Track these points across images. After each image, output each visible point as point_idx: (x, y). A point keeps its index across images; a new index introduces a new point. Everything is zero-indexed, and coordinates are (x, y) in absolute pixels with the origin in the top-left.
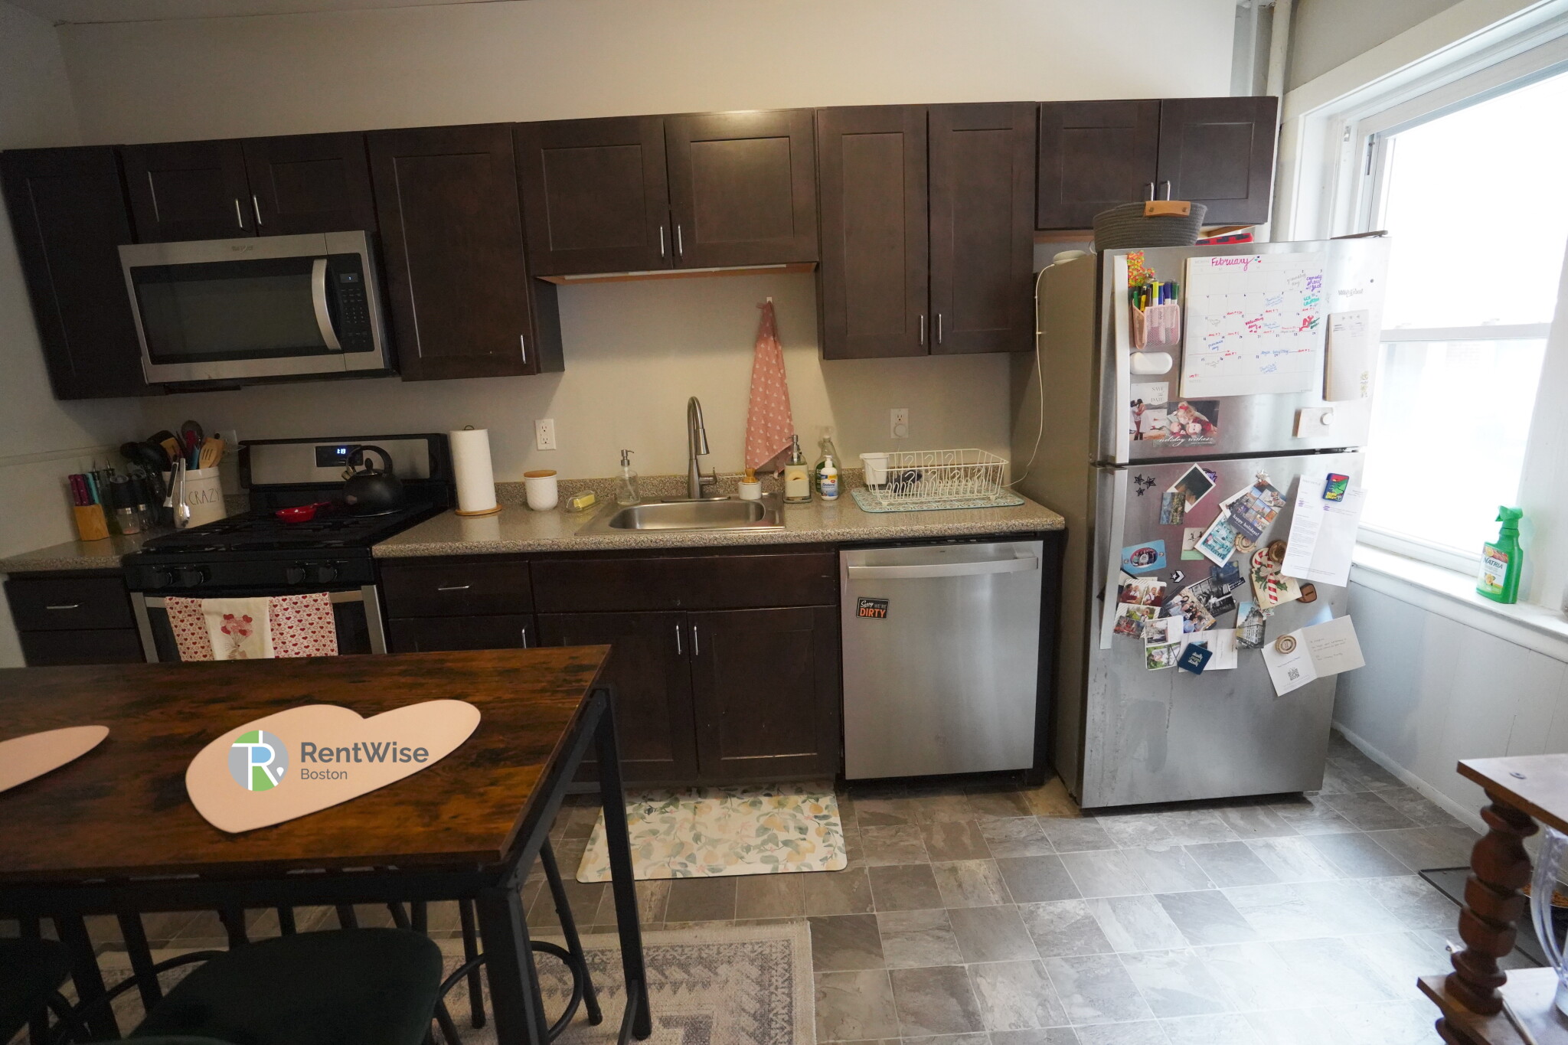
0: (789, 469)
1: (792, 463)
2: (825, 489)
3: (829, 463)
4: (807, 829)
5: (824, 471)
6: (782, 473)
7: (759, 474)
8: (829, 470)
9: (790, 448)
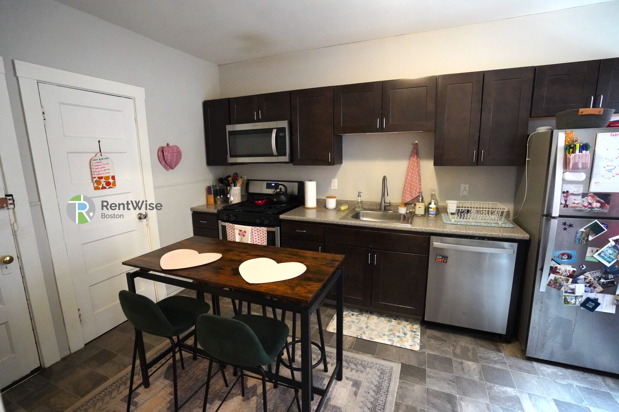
0: (417, 204)
1: (419, 202)
2: (430, 213)
3: (433, 203)
4: (407, 334)
5: (431, 206)
6: (415, 205)
7: (406, 204)
8: (433, 206)
9: (419, 196)
